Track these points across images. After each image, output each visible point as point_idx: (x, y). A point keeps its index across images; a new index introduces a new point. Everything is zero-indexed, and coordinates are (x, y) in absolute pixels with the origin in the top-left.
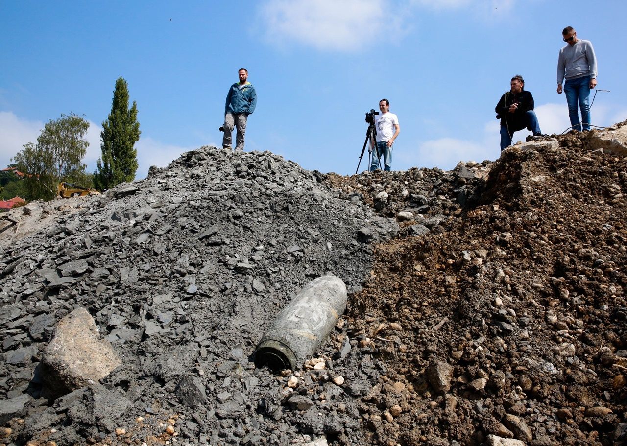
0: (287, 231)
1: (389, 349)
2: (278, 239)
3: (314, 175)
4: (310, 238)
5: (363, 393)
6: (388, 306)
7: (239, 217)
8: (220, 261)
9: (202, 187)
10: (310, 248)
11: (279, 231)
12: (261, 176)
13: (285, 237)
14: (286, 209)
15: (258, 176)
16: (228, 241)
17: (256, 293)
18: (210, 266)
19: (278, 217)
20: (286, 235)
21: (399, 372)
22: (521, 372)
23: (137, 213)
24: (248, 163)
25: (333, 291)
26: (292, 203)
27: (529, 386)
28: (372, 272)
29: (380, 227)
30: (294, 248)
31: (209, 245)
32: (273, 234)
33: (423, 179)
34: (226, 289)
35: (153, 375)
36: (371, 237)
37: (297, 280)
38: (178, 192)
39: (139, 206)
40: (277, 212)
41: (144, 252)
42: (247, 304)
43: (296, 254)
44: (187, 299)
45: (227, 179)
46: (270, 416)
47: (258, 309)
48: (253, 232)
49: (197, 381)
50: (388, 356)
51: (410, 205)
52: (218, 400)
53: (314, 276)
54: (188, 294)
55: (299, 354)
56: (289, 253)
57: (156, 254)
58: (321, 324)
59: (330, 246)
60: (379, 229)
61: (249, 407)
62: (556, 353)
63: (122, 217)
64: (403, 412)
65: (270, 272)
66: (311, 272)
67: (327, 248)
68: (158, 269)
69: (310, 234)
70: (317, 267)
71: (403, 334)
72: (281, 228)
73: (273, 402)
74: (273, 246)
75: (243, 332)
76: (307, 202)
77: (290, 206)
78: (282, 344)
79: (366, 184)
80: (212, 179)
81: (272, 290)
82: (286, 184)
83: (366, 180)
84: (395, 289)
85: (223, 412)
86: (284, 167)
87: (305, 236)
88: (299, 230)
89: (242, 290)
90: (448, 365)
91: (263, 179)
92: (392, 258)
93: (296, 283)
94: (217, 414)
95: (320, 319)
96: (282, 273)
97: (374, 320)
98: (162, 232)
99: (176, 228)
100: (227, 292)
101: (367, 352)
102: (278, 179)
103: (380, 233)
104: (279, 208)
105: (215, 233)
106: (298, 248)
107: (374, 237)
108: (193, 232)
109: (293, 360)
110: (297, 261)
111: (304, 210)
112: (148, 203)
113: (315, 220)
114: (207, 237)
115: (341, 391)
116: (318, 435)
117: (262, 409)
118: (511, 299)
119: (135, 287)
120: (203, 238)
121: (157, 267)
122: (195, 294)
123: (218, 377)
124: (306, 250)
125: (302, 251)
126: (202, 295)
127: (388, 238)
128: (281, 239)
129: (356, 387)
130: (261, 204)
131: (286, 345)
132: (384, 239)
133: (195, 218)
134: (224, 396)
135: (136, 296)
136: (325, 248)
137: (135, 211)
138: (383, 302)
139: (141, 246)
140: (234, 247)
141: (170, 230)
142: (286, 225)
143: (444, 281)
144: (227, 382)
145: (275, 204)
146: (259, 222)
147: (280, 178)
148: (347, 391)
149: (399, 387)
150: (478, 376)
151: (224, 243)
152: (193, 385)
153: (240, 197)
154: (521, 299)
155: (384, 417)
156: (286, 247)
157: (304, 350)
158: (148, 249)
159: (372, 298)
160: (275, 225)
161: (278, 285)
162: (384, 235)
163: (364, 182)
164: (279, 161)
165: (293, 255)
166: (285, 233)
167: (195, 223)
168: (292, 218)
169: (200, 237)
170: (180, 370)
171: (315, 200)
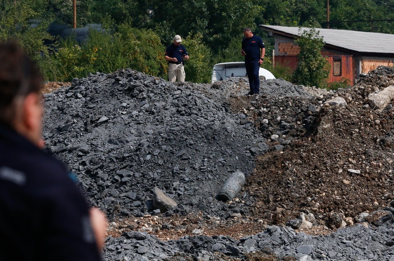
0: (216, 151)
1: (258, 194)
2: (213, 155)
3: (223, 107)
4: (227, 154)
5: (250, 205)
6: (260, 182)
7: (192, 144)
8: (191, 167)
9: (161, 122)
10: (228, 159)
11: (212, 151)
12: (194, 114)
13: (216, 154)
14: (214, 138)
15: (192, 114)
16: (191, 158)
17: (210, 179)
18: (188, 170)
19: (210, 143)
20: (216, 153)
21: (260, 200)
22: (290, 196)
23: (128, 140)
24: (183, 103)
25: (240, 178)
26: (216, 135)
27: (291, 199)
28: (255, 169)
29: (260, 148)
30: (222, 159)
31: (182, 159)
32: (210, 152)
33: (291, 107)
34: (199, 178)
35: (189, 204)
36: (255, 153)
37: (224, 174)
38: (147, 126)
39: (127, 135)
40: (209, 140)
41: (154, 164)
42: (208, 184)
43: (222, 162)
44: (186, 183)
45: (174, 117)
46: (226, 210)
47: (212, 185)
48: (200, 151)
49: (204, 204)
50: (258, 196)
51: (279, 129)
52: (211, 208)
53: (231, 172)
54: (186, 181)
55: (231, 197)
56: (219, 162)
57: (160, 165)
58: (237, 188)
59: (237, 158)
60: (259, 149)
61: (219, 209)
62: (299, 191)
63: (118, 142)
64: (260, 208)
65: (213, 171)
66: (230, 170)
67: (236, 159)
68: (166, 172)
69: (227, 152)
70: (232, 168)
71: (263, 190)
72: (213, 149)
73: (226, 207)
74: (211, 158)
75: (209, 193)
76: (224, 134)
77: (216, 137)
78: (226, 194)
79: (257, 107)
80: (165, 117)
81: (216, 178)
82: (209, 118)
83: (257, 104)
84: (263, 176)
85: (213, 210)
86: (205, 104)
87: (225, 153)
88: (222, 150)
89: (204, 179)
90: (272, 196)
91: (195, 116)
92: (263, 163)
93: (224, 175)
94: (211, 211)
95: (236, 187)
96: (218, 171)
97: (255, 187)
98: (157, 154)
99: (162, 151)
100: (199, 180)
101: (251, 195)
102: (204, 115)
103: (259, 151)
104: (210, 138)
105: (184, 154)
106: (223, 159)
107: (257, 153)
108: (173, 153)
109: (229, 198)
110: (223, 166)
111: (223, 139)
112: (131, 133)
113: (229, 144)
114: (180, 156)
115: (243, 204)
116: (238, 212)
117: (223, 209)
118: (295, 178)
119: (162, 180)
120: (179, 156)
121: (164, 171)
122: (188, 181)
123: (209, 203)
124: (226, 160)
125: (225, 161)
126: (191, 181)
127: (263, 153)
128: (214, 155)
129: (248, 203)
130: (200, 135)
131: (227, 194)
132: (261, 154)
133: (171, 146)
134: (212, 207)
135: (164, 183)
136: (235, 159)
137: (126, 139)
138: (258, 181)
139: (151, 162)
140: (194, 160)
141: (160, 152)
142: (215, 147)
143: (278, 172)
144: (212, 204)
145: (208, 135)
146: (201, 146)
147: (205, 114)
148: (245, 204)
149: (260, 203)
150: (278, 197)
151: (189, 159)
152: (203, 205)
153: (188, 131)
154: (298, 178)
155: (255, 209)
156: (217, 159)
157: (232, 195)
158: (156, 163)
159: (254, 179)
160: (210, 148)
161: (217, 176)
162: (261, 152)
163: (255, 105)
164: (200, 98)
165: (221, 163)
166: (215, 152)
167: (171, 149)
168: (217, 143)
169: (177, 156)
170: (196, 202)
171: (228, 132)
